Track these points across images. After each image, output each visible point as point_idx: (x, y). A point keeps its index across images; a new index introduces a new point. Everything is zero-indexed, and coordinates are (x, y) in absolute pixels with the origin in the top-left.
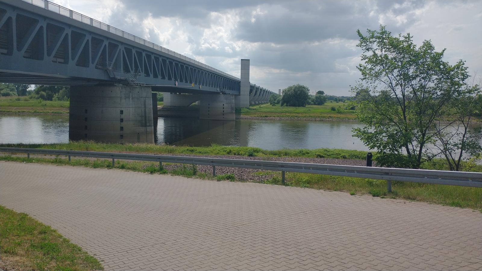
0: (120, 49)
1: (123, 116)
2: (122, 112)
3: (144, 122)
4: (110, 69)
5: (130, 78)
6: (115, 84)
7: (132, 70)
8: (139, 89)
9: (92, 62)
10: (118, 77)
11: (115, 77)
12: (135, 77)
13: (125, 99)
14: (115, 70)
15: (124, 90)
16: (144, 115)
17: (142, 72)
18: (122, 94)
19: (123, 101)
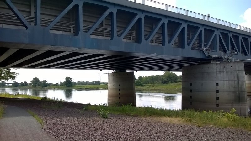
0: (216, 34)
1: (218, 88)
2: (217, 84)
3: (237, 92)
4: (205, 49)
5: (226, 56)
6: (212, 62)
7: (229, 50)
8: (232, 64)
9: (188, 45)
10: (213, 55)
11: (210, 56)
12: (231, 55)
13: (220, 73)
14: (210, 50)
15: (219, 66)
16: (237, 87)
17: (239, 52)
18: (218, 69)
19: (219, 75)
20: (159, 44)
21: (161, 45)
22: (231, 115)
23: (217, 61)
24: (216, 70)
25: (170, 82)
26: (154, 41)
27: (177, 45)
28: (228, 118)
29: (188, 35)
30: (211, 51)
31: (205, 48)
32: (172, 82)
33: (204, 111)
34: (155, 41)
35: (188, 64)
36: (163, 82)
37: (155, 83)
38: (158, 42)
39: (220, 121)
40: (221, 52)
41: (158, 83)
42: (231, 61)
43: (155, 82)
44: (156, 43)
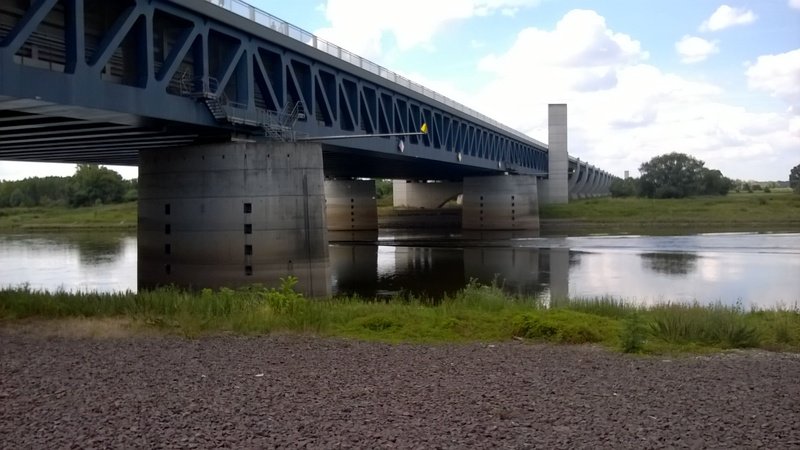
0: (245, 51)
1: (251, 218)
2: (248, 208)
3: (303, 231)
4: (210, 95)
5: (272, 123)
6: (233, 139)
7: (281, 105)
8: (289, 148)
9: (159, 76)
10: (236, 118)
11: (226, 118)
12: (289, 122)
13: (256, 174)
14: (229, 102)
15: (252, 151)
16: (303, 214)
17: (311, 113)
18: (249, 161)
19: (251, 179)
20: (53, 65)
21: (61, 68)
22: (282, 296)
23: (248, 137)
24: (245, 163)
25: (99, 200)
26: (35, 50)
27: (121, 73)
28: (275, 304)
29: (158, 43)
30: (230, 105)
31: (213, 92)
32: (104, 202)
33: (207, 291)
34: (40, 52)
35: (158, 142)
36: (71, 202)
37: (43, 205)
38: (47, 57)
39: (250, 316)
40: (260, 110)
41: (56, 205)
42: (287, 140)
43: (42, 202)
44: (40, 59)
